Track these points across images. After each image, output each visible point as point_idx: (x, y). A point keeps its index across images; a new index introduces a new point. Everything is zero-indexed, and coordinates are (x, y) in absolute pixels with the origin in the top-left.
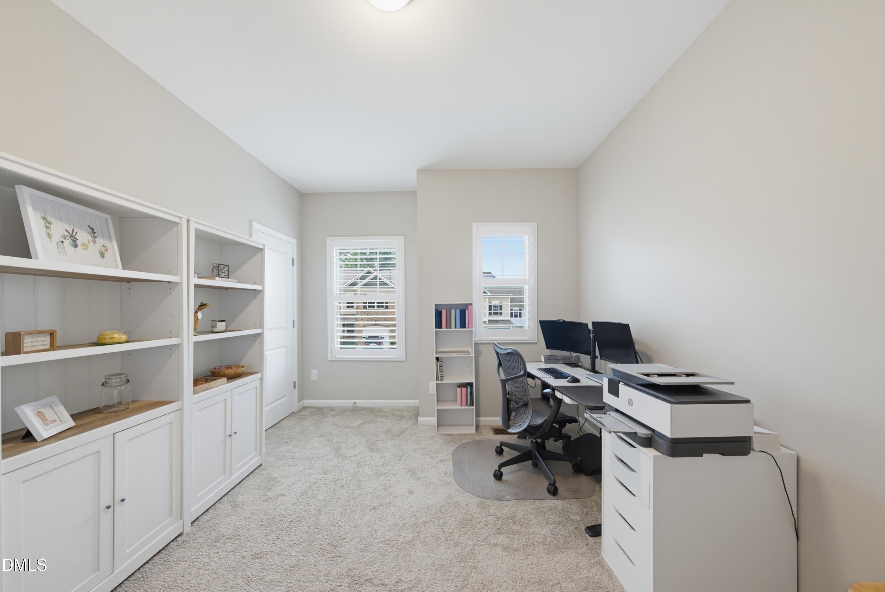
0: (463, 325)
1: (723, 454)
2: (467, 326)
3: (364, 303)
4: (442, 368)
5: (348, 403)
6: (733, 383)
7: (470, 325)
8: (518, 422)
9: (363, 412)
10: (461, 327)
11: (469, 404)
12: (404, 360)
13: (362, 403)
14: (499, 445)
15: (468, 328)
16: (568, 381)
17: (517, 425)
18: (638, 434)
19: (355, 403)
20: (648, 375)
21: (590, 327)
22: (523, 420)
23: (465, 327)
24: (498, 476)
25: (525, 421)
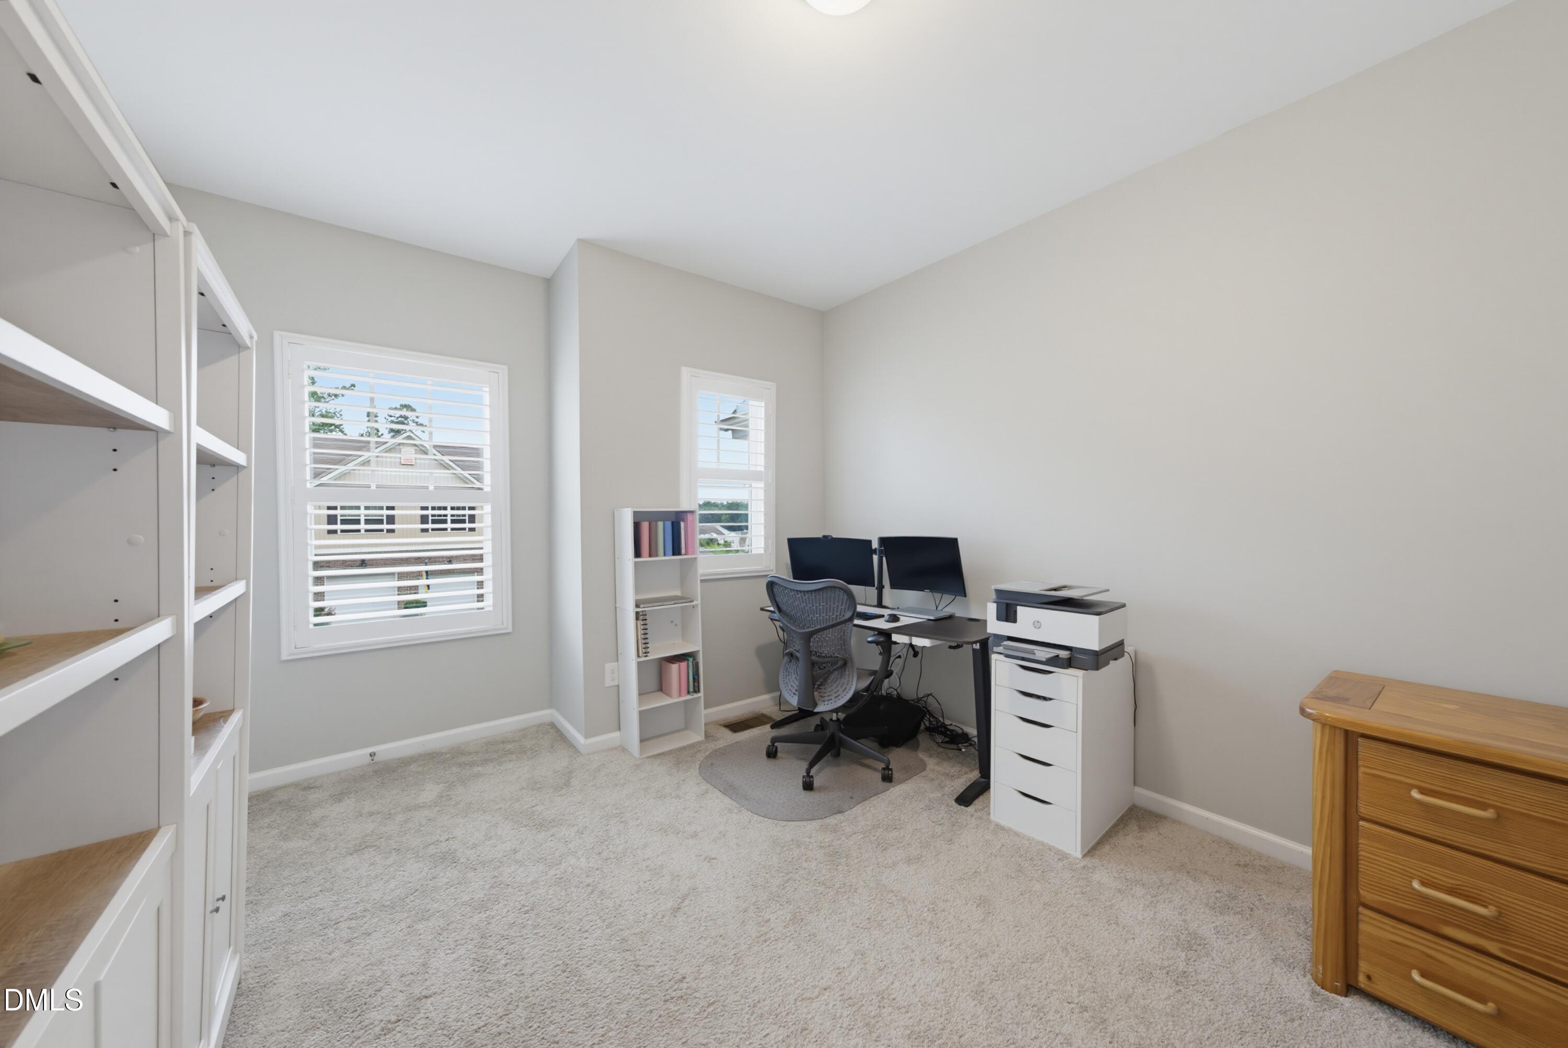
0: (676, 551)
1: (1116, 659)
2: (683, 551)
3: (423, 508)
4: (647, 631)
5: (356, 757)
6: (1108, 590)
7: (690, 550)
8: (832, 693)
9: (413, 767)
10: (674, 554)
11: (691, 690)
12: (510, 630)
13: (388, 750)
14: (770, 744)
15: (685, 554)
16: (887, 621)
17: (832, 697)
18: (1060, 656)
19: (372, 755)
20: (1055, 590)
21: (875, 545)
22: (841, 687)
23: (679, 553)
24: (808, 786)
25: (846, 688)
